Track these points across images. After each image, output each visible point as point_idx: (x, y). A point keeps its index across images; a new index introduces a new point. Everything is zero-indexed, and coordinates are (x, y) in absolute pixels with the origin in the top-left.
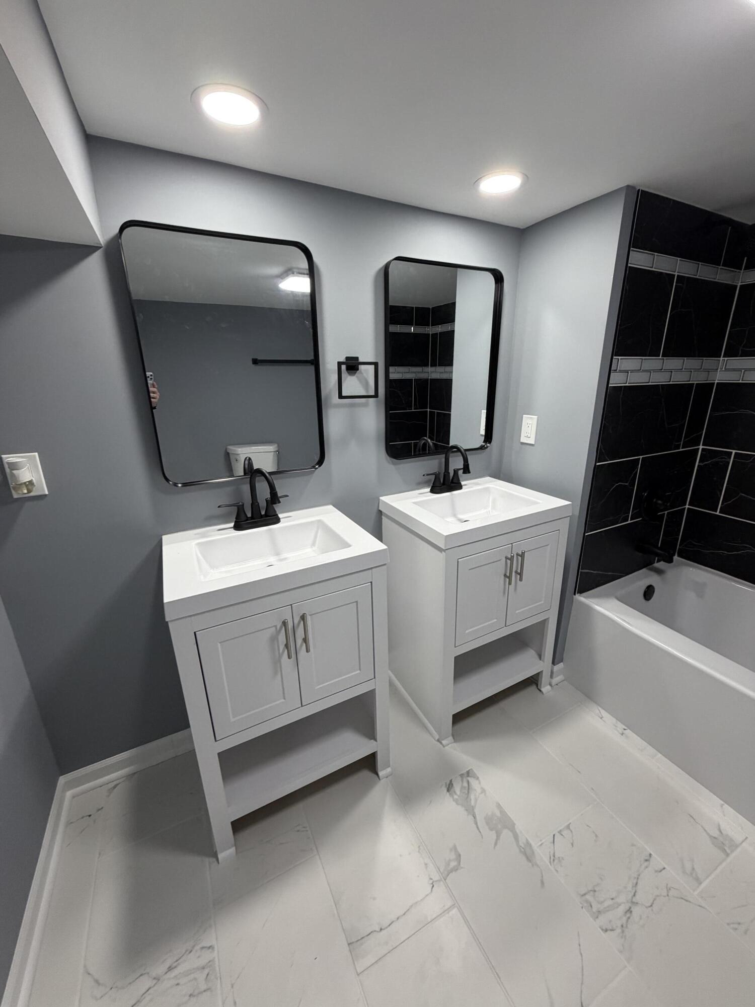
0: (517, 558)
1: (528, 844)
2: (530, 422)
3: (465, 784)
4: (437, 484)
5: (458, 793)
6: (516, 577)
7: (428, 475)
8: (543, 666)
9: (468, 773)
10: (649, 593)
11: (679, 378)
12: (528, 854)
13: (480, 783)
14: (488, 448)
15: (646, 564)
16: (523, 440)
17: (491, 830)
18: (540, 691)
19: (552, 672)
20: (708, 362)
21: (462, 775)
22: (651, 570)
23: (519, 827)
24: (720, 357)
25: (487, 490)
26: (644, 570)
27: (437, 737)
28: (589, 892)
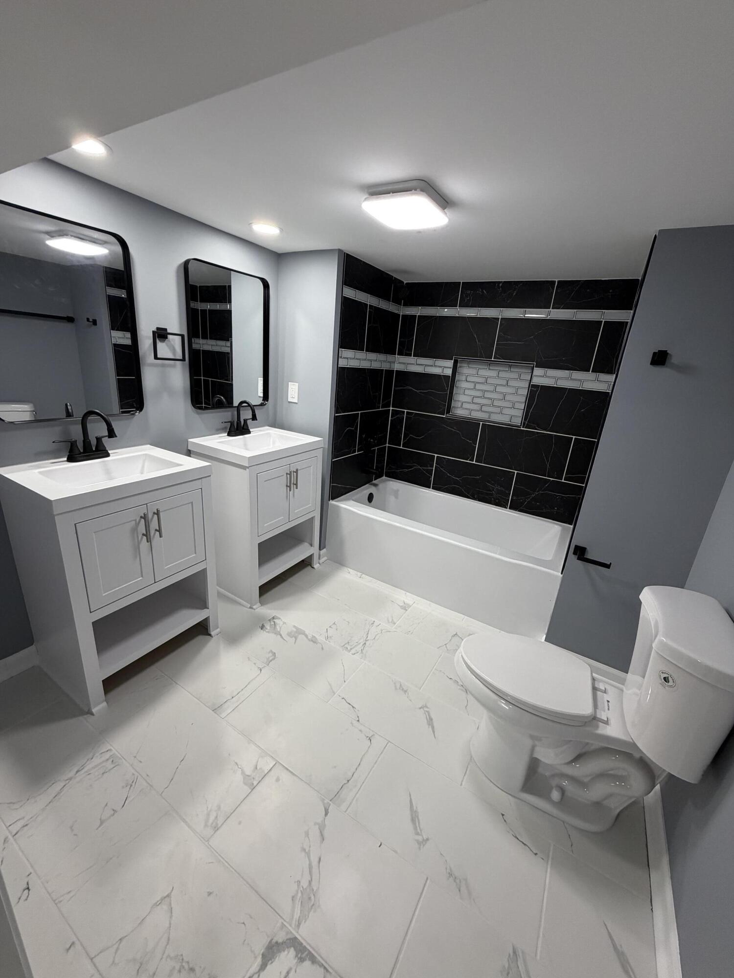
0: (293, 474)
1: (313, 637)
2: (293, 387)
3: (273, 623)
4: (233, 429)
5: (269, 628)
6: (293, 487)
7: (225, 422)
8: (314, 550)
9: (273, 618)
10: (370, 498)
11: (376, 366)
12: (314, 640)
13: (281, 620)
14: (267, 405)
15: (368, 481)
16: (290, 400)
17: (291, 637)
18: (313, 568)
19: (319, 555)
20: (390, 357)
21: (270, 620)
22: (371, 484)
23: (307, 632)
24: (395, 355)
25: (269, 434)
26: (367, 485)
27: (249, 606)
28: (346, 644)
